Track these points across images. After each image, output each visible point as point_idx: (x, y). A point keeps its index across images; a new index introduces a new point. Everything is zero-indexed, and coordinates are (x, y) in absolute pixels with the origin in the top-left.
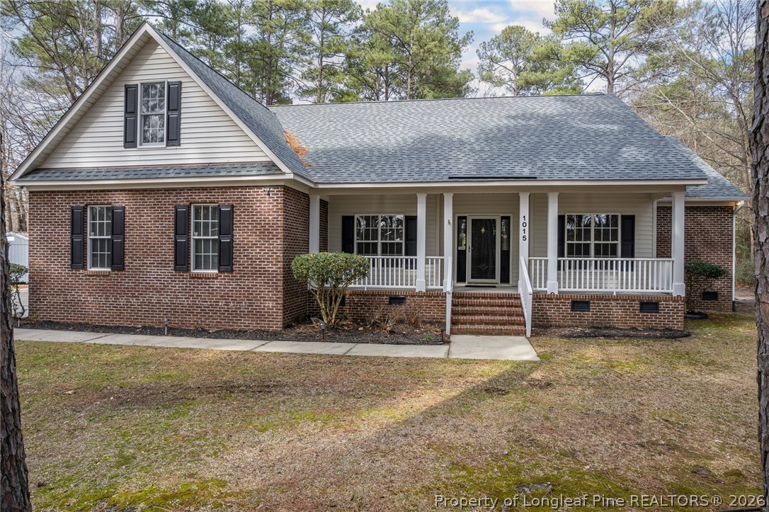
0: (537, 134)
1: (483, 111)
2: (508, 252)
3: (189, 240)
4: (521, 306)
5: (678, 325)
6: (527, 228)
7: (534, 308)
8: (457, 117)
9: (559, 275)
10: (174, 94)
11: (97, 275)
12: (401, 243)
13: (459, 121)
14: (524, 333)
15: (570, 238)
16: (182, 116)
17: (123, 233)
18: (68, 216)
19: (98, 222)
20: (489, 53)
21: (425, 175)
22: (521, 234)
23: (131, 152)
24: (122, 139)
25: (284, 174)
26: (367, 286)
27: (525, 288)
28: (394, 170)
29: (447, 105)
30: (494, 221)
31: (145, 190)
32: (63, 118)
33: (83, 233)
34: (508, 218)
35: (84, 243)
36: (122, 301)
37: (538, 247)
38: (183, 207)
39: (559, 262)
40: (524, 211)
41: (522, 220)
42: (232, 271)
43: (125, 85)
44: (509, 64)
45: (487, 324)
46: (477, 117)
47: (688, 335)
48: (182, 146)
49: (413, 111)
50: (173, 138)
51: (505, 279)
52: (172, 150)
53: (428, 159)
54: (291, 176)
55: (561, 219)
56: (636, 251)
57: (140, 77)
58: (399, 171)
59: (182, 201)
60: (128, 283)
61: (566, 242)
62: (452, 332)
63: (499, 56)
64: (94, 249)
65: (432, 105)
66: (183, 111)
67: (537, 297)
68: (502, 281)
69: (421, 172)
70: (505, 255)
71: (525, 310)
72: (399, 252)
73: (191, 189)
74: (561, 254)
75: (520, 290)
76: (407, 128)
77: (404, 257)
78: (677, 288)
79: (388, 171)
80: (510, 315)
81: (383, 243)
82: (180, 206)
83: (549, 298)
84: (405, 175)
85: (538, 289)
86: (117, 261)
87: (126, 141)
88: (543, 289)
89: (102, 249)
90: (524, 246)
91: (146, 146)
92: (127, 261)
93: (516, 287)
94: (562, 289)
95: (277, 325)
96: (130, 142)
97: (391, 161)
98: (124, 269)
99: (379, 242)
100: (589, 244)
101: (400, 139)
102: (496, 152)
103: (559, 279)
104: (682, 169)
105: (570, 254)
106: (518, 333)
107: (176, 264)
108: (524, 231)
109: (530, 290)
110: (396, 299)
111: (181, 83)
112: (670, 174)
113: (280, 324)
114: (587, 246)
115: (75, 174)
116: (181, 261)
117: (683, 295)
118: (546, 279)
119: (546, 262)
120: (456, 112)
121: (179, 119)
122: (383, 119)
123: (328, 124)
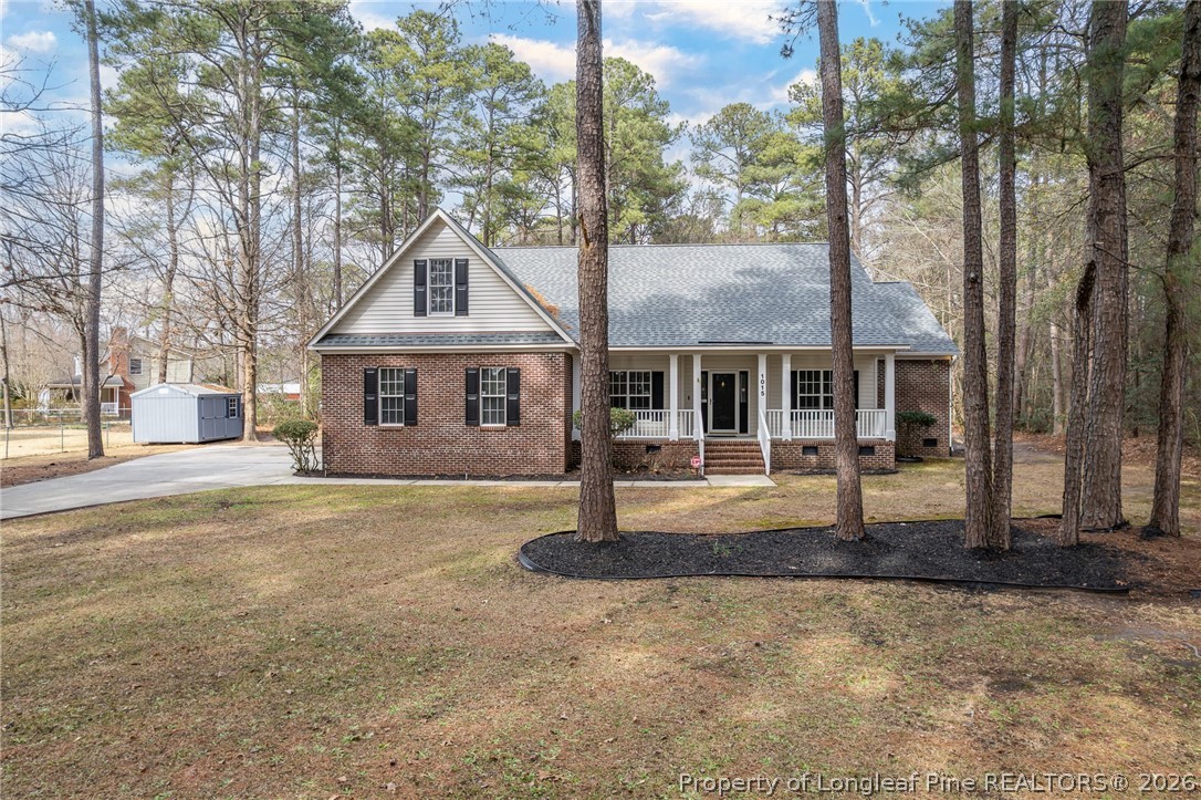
0: (772, 294)
1: (719, 263)
2: (746, 404)
3: (478, 398)
4: (761, 451)
5: (891, 463)
6: (765, 385)
7: (771, 453)
8: (694, 270)
9: (792, 424)
10: (463, 269)
11: (390, 430)
12: (648, 398)
13: (696, 276)
14: (764, 472)
15: (802, 391)
16: (470, 289)
17: (415, 392)
18: (361, 377)
19: (388, 382)
20: (705, 139)
21: (677, 339)
22: (760, 390)
23: (421, 320)
24: (413, 308)
25: (566, 343)
26: (625, 436)
27: (764, 436)
28: (648, 333)
29: (682, 254)
30: (734, 375)
31: (437, 354)
32: (358, 292)
33: (375, 392)
34: (746, 373)
35: (376, 401)
36: (415, 453)
37: (774, 401)
38: (474, 369)
39: (792, 413)
40: (762, 370)
41: (760, 378)
42: (519, 425)
43: (415, 261)
44: (732, 153)
45: (733, 466)
46: (713, 271)
47: (897, 472)
48: (470, 316)
49: (648, 261)
50: (462, 308)
51: (744, 429)
52: (461, 319)
53: (676, 321)
54: (573, 345)
55: (793, 374)
56: (860, 402)
57: (428, 254)
58: (653, 334)
59: (472, 364)
60: (420, 436)
61: (799, 395)
62: (705, 474)
63: (718, 141)
64: (384, 406)
65: (665, 253)
66: (470, 285)
67: (775, 444)
68: (741, 432)
69: (673, 336)
70: (744, 407)
71: (764, 454)
72: (647, 406)
73: (481, 354)
74: (794, 406)
75: (760, 438)
76: (647, 285)
77: (651, 410)
78: (890, 434)
79: (643, 334)
80: (752, 458)
81: (631, 398)
82: (471, 369)
83: (785, 444)
84: (659, 339)
85: (775, 437)
86: (411, 418)
87: (415, 310)
88: (779, 437)
89: (392, 406)
90: (762, 400)
91: (435, 314)
92: (420, 416)
93: (756, 436)
94: (795, 437)
95: (560, 470)
96: (420, 310)
97: (643, 323)
98: (416, 424)
99: (628, 396)
100: (818, 397)
101: (644, 298)
102: (736, 314)
103: (792, 428)
104: (892, 335)
105: (802, 405)
106: (759, 473)
107: (467, 419)
108: (762, 388)
109: (769, 437)
110: (652, 448)
111: (467, 260)
112: (881, 340)
113: (562, 469)
114: (817, 399)
115: (352, 340)
116: (471, 416)
117: (894, 440)
118: (781, 428)
119: (781, 413)
120: (692, 264)
121: (466, 292)
122: (620, 270)
123: (565, 276)
